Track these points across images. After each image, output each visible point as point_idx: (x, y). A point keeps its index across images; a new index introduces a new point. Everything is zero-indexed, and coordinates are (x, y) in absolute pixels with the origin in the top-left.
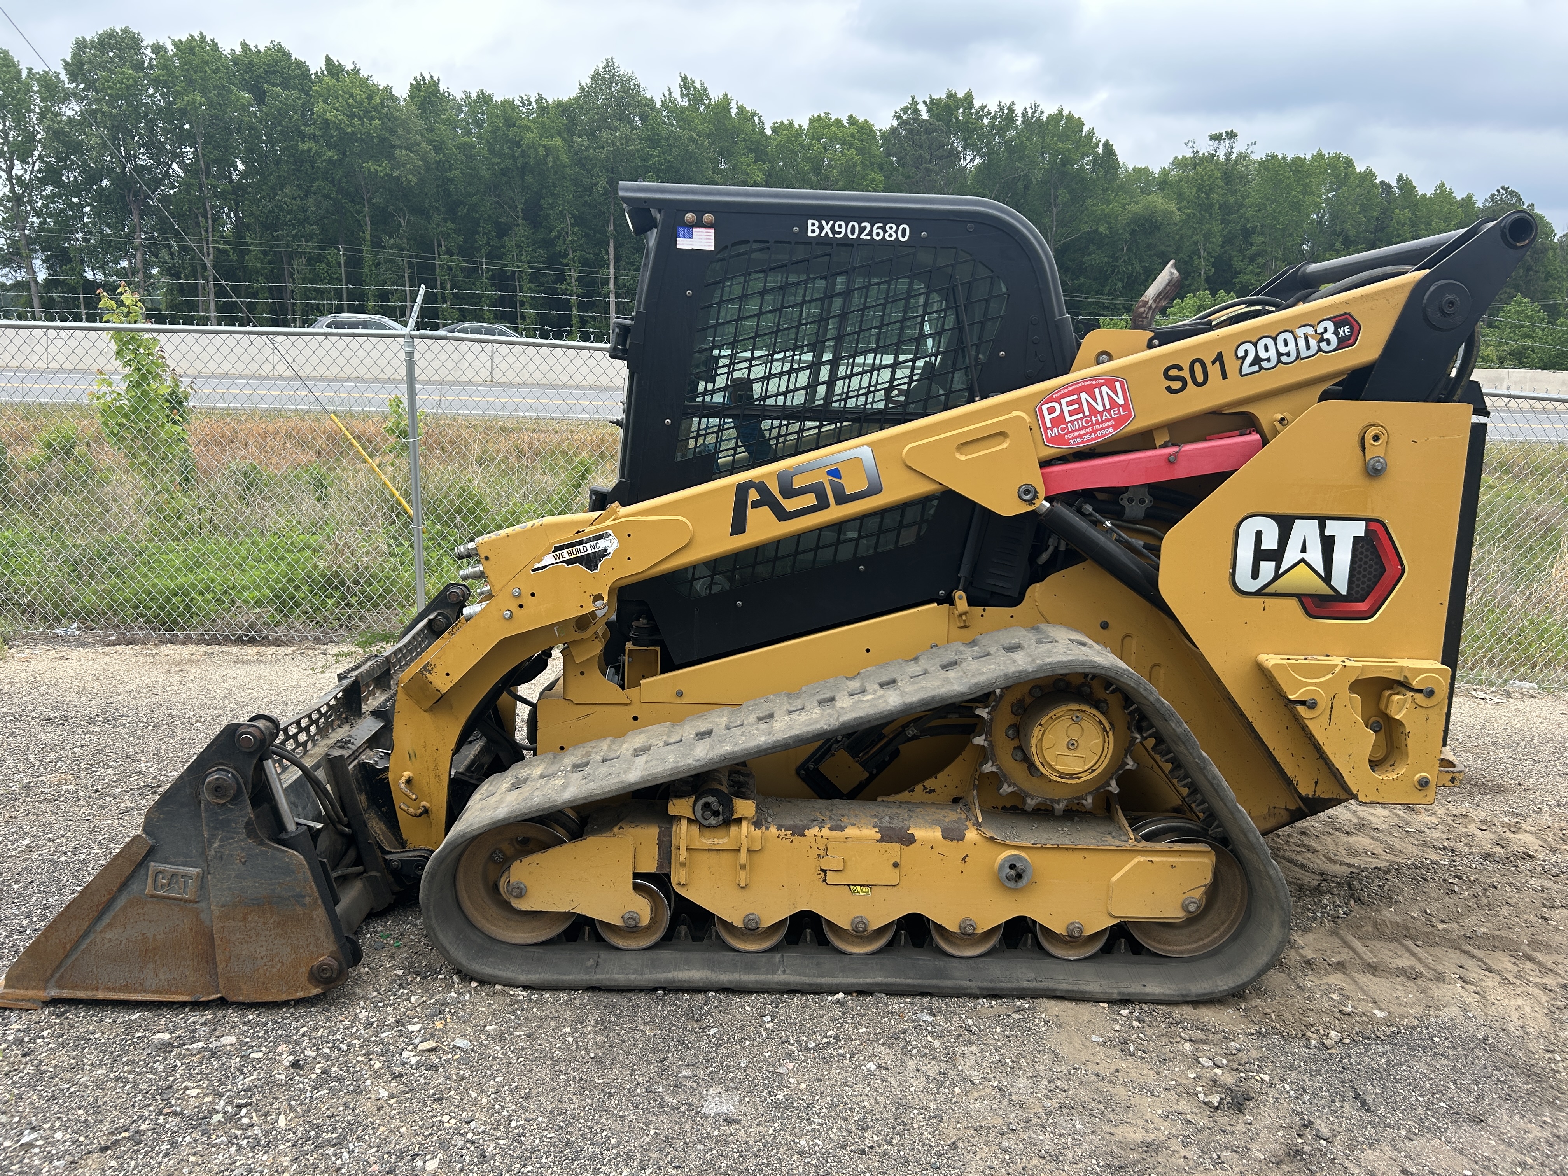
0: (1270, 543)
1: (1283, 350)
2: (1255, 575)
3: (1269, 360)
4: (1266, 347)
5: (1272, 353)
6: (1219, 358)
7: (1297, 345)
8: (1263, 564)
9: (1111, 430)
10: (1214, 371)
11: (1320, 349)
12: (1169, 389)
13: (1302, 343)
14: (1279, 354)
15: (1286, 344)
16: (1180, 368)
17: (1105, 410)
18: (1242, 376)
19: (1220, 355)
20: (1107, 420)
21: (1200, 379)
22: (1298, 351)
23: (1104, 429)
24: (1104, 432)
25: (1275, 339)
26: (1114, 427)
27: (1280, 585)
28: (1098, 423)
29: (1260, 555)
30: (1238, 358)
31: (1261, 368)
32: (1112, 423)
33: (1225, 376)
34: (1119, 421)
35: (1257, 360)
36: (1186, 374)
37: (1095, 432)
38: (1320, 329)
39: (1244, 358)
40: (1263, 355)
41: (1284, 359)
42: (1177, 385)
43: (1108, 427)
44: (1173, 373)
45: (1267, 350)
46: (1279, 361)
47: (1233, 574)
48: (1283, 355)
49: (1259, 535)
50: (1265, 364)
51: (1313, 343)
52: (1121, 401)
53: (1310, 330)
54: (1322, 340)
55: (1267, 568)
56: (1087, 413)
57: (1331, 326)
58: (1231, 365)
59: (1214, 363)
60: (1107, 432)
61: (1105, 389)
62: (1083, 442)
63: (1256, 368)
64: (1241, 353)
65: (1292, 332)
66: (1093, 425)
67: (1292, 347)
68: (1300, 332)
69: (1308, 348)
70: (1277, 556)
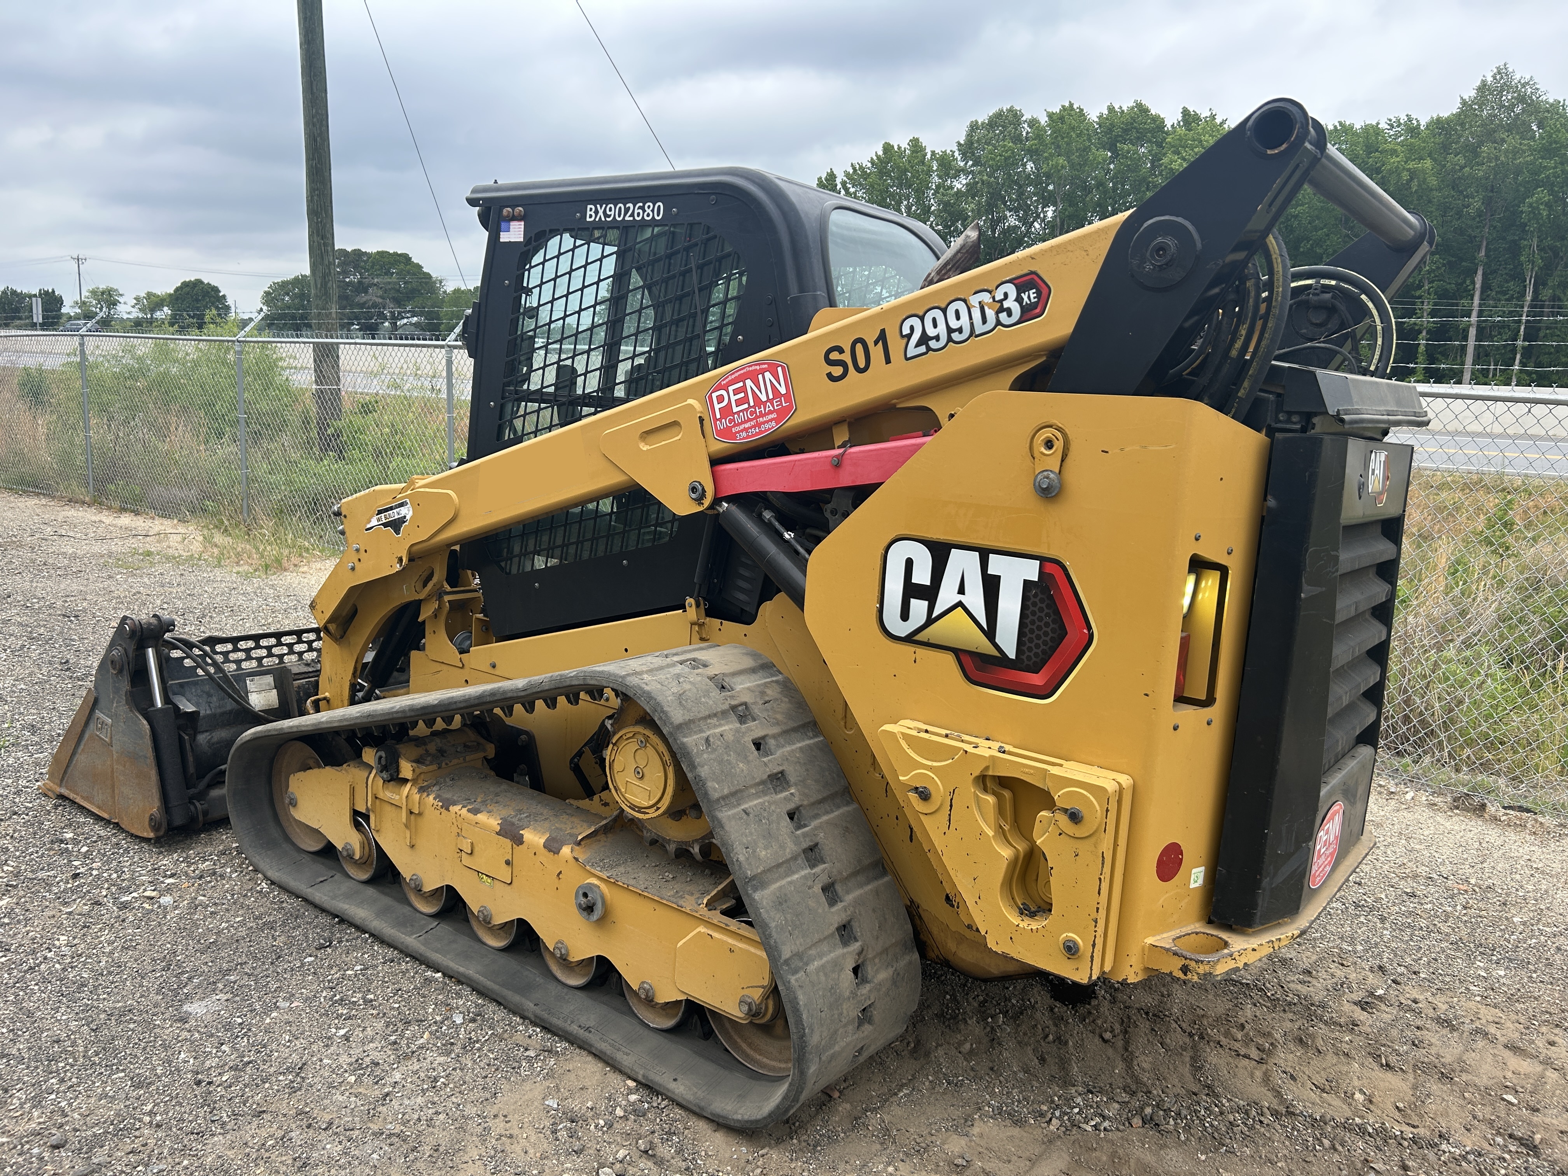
0: (922, 576)
1: (954, 325)
2: (905, 615)
3: (937, 338)
4: (934, 321)
5: (942, 329)
6: (882, 337)
7: (971, 318)
8: (914, 602)
9: (774, 423)
10: (877, 352)
11: (998, 323)
12: (830, 376)
13: (977, 314)
14: (950, 330)
15: (958, 318)
16: (841, 350)
17: (768, 400)
18: (907, 359)
19: (883, 332)
20: (770, 412)
21: (862, 364)
22: (972, 324)
23: (767, 422)
24: (767, 426)
25: (944, 311)
26: (777, 420)
27: (933, 633)
28: (762, 415)
29: (911, 591)
30: (903, 336)
31: (929, 349)
32: (774, 416)
33: (888, 361)
34: (782, 413)
35: (924, 339)
36: (847, 357)
37: (759, 425)
38: (999, 296)
39: (909, 336)
40: (931, 332)
41: (956, 336)
42: (837, 371)
43: (771, 420)
44: (834, 356)
45: (935, 325)
46: (950, 340)
47: (881, 611)
48: (954, 331)
49: (909, 563)
50: (933, 344)
51: (990, 313)
52: (783, 390)
53: (986, 297)
54: (1001, 310)
55: (919, 607)
56: (752, 404)
57: (1011, 290)
58: (895, 345)
59: (876, 343)
60: (770, 427)
61: (768, 375)
62: (748, 437)
63: (923, 349)
64: (906, 331)
65: (965, 301)
66: (757, 417)
67: (965, 320)
68: (974, 300)
69: (984, 321)
70: (930, 593)
